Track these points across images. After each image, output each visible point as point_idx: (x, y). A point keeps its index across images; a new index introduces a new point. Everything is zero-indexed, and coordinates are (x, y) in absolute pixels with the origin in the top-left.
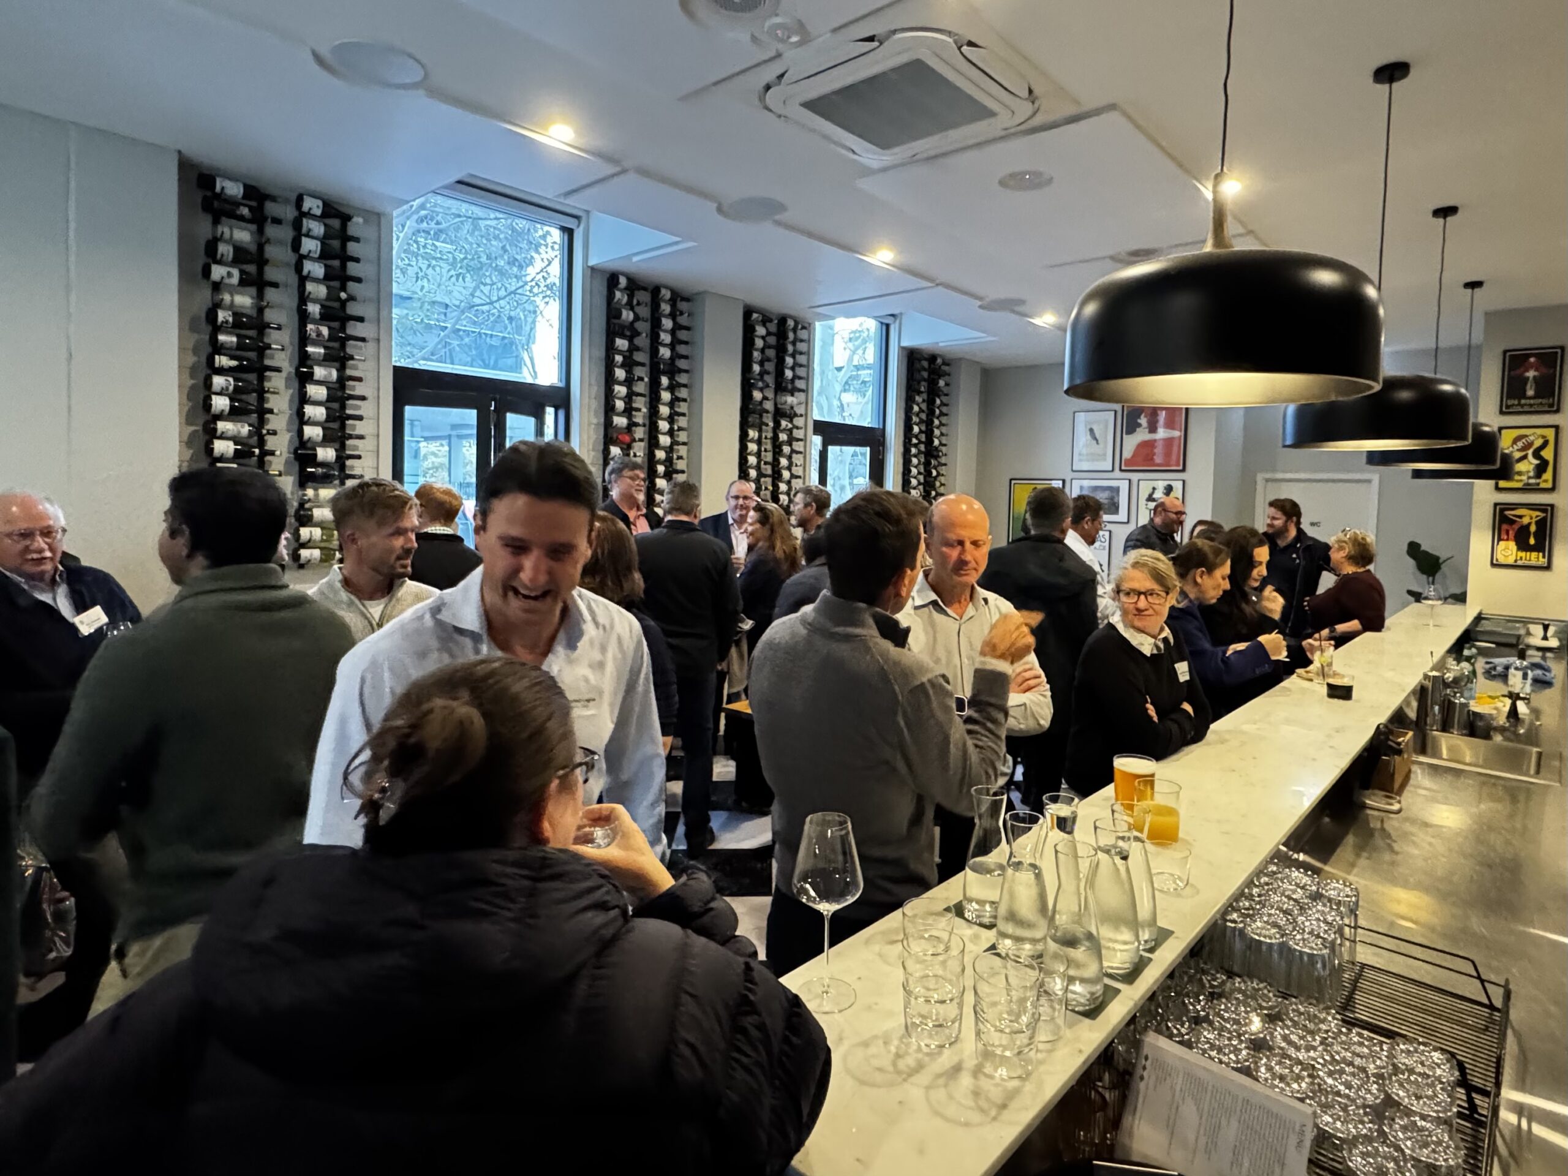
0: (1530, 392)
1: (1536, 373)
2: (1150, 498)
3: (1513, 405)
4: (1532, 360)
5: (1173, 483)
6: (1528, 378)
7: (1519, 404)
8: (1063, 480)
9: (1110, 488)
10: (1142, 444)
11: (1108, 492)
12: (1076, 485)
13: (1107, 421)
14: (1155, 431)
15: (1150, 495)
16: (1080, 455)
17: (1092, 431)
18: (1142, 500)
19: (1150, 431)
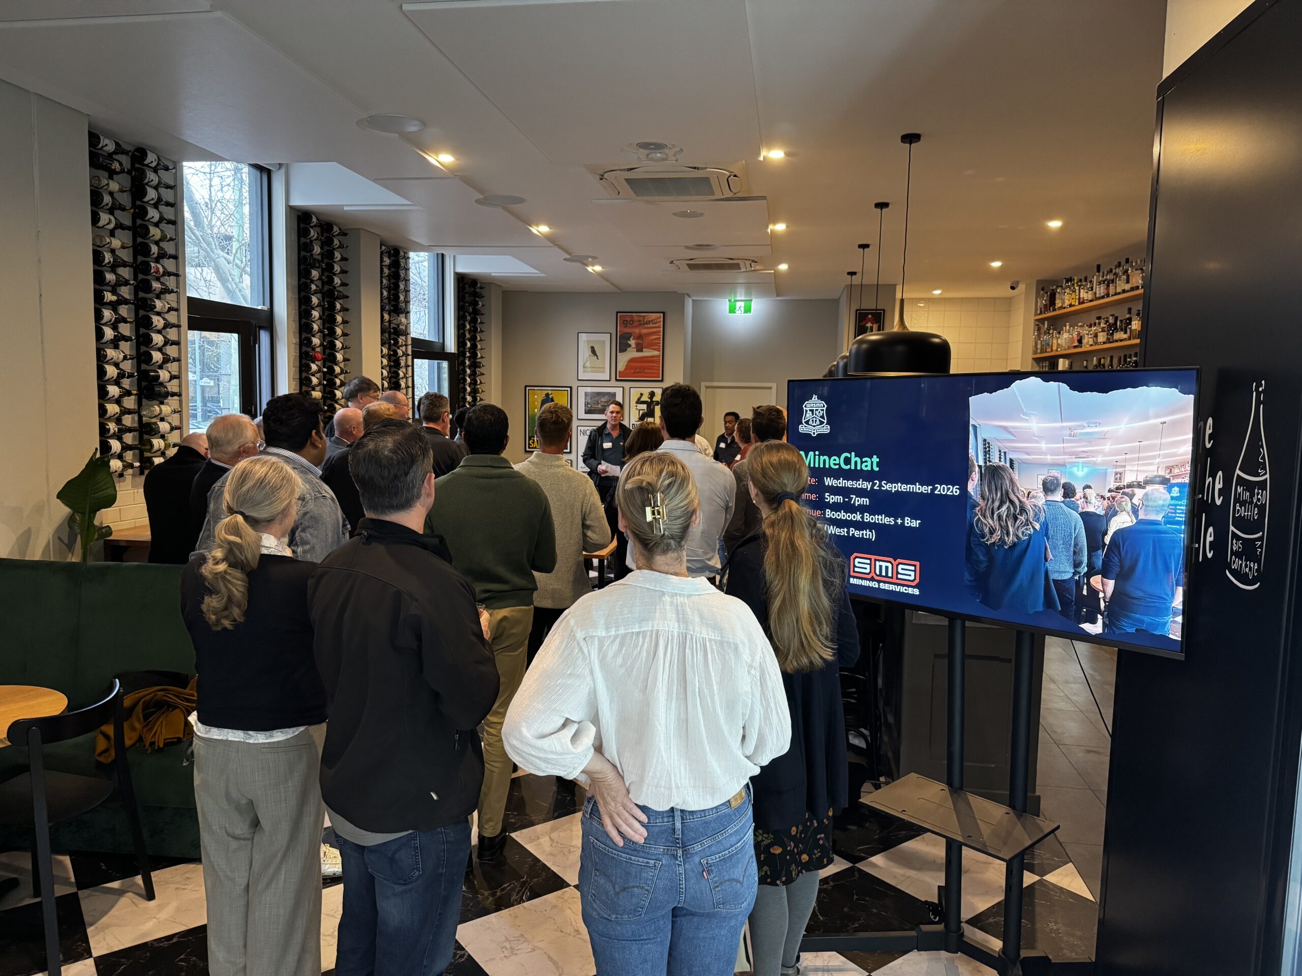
1: (871, 325)
2: (639, 402)
4: (870, 316)
5: (655, 390)
6: (868, 327)
8: (571, 388)
9: (609, 394)
10: (632, 360)
11: (607, 397)
12: (582, 391)
13: (604, 342)
14: (641, 351)
15: (639, 399)
16: (584, 367)
17: (592, 348)
18: (633, 403)
19: (638, 351)
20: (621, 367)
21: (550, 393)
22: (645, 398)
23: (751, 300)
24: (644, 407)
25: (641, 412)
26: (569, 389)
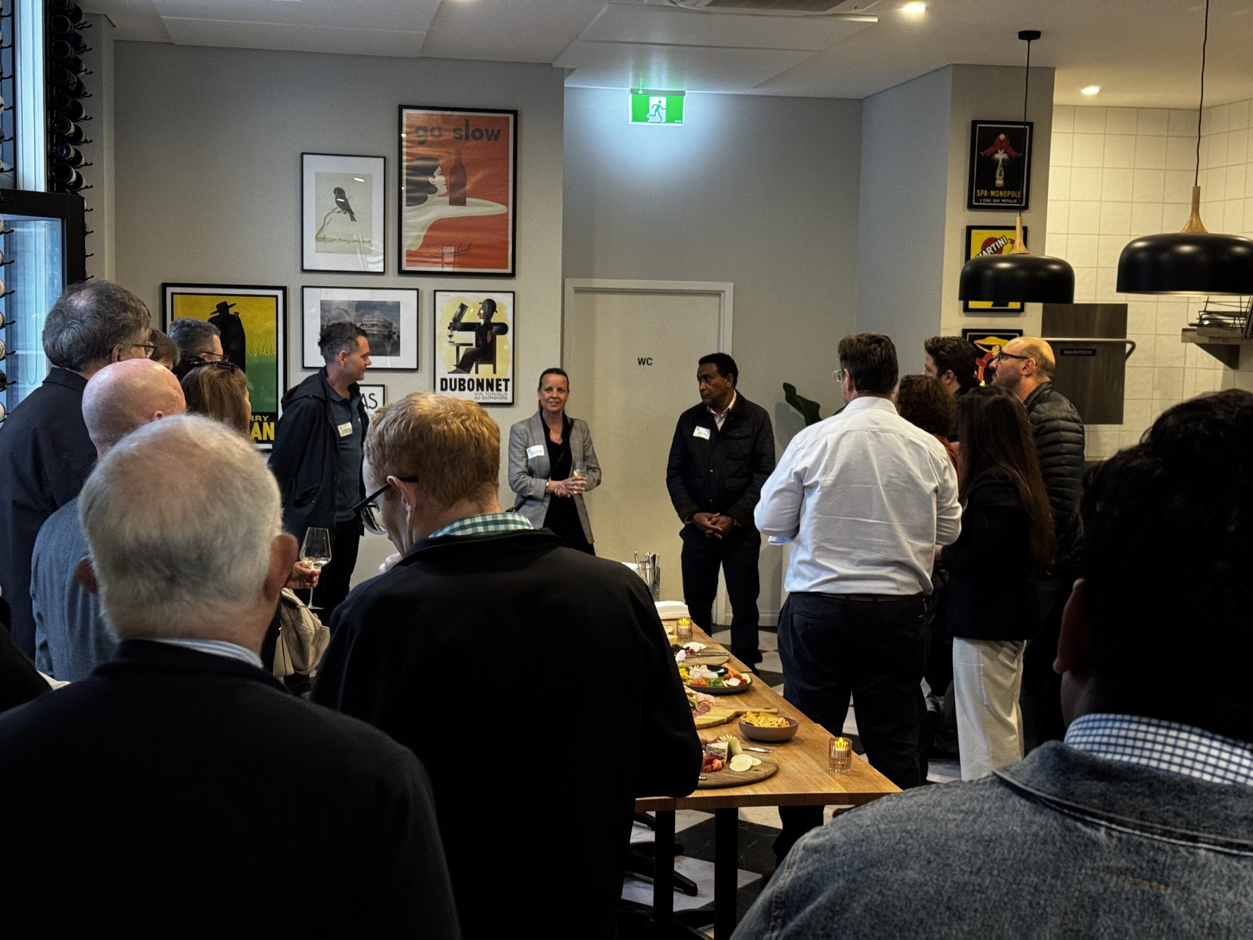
0: (1000, 182)
1: (1005, 156)
2: (457, 325)
3: (983, 197)
4: (1002, 137)
5: (494, 297)
6: (998, 161)
7: (989, 197)
8: (284, 289)
9: (382, 305)
10: (437, 226)
11: (377, 313)
12: (314, 299)
13: (368, 178)
14: (463, 203)
15: (457, 319)
16: (317, 239)
17: (339, 192)
18: (443, 330)
19: (454, 202)
20: (413, 239)
21: (230, 301)
22: (472, 316)
23: (682, 94)
24: (470, 337)
25: (463, 350)
26: (280, 293)
